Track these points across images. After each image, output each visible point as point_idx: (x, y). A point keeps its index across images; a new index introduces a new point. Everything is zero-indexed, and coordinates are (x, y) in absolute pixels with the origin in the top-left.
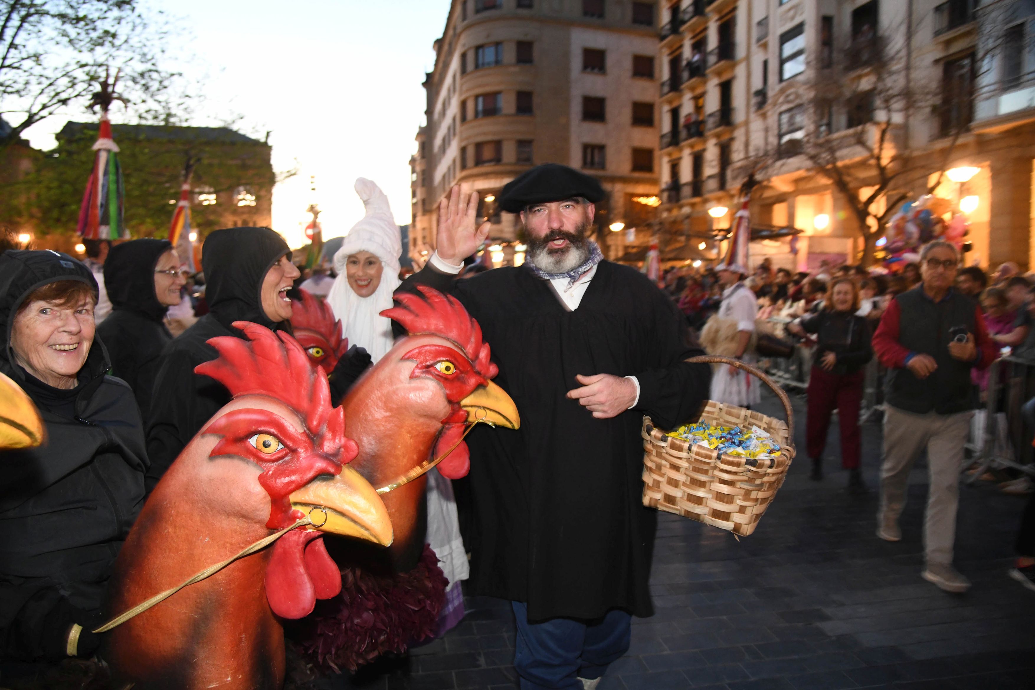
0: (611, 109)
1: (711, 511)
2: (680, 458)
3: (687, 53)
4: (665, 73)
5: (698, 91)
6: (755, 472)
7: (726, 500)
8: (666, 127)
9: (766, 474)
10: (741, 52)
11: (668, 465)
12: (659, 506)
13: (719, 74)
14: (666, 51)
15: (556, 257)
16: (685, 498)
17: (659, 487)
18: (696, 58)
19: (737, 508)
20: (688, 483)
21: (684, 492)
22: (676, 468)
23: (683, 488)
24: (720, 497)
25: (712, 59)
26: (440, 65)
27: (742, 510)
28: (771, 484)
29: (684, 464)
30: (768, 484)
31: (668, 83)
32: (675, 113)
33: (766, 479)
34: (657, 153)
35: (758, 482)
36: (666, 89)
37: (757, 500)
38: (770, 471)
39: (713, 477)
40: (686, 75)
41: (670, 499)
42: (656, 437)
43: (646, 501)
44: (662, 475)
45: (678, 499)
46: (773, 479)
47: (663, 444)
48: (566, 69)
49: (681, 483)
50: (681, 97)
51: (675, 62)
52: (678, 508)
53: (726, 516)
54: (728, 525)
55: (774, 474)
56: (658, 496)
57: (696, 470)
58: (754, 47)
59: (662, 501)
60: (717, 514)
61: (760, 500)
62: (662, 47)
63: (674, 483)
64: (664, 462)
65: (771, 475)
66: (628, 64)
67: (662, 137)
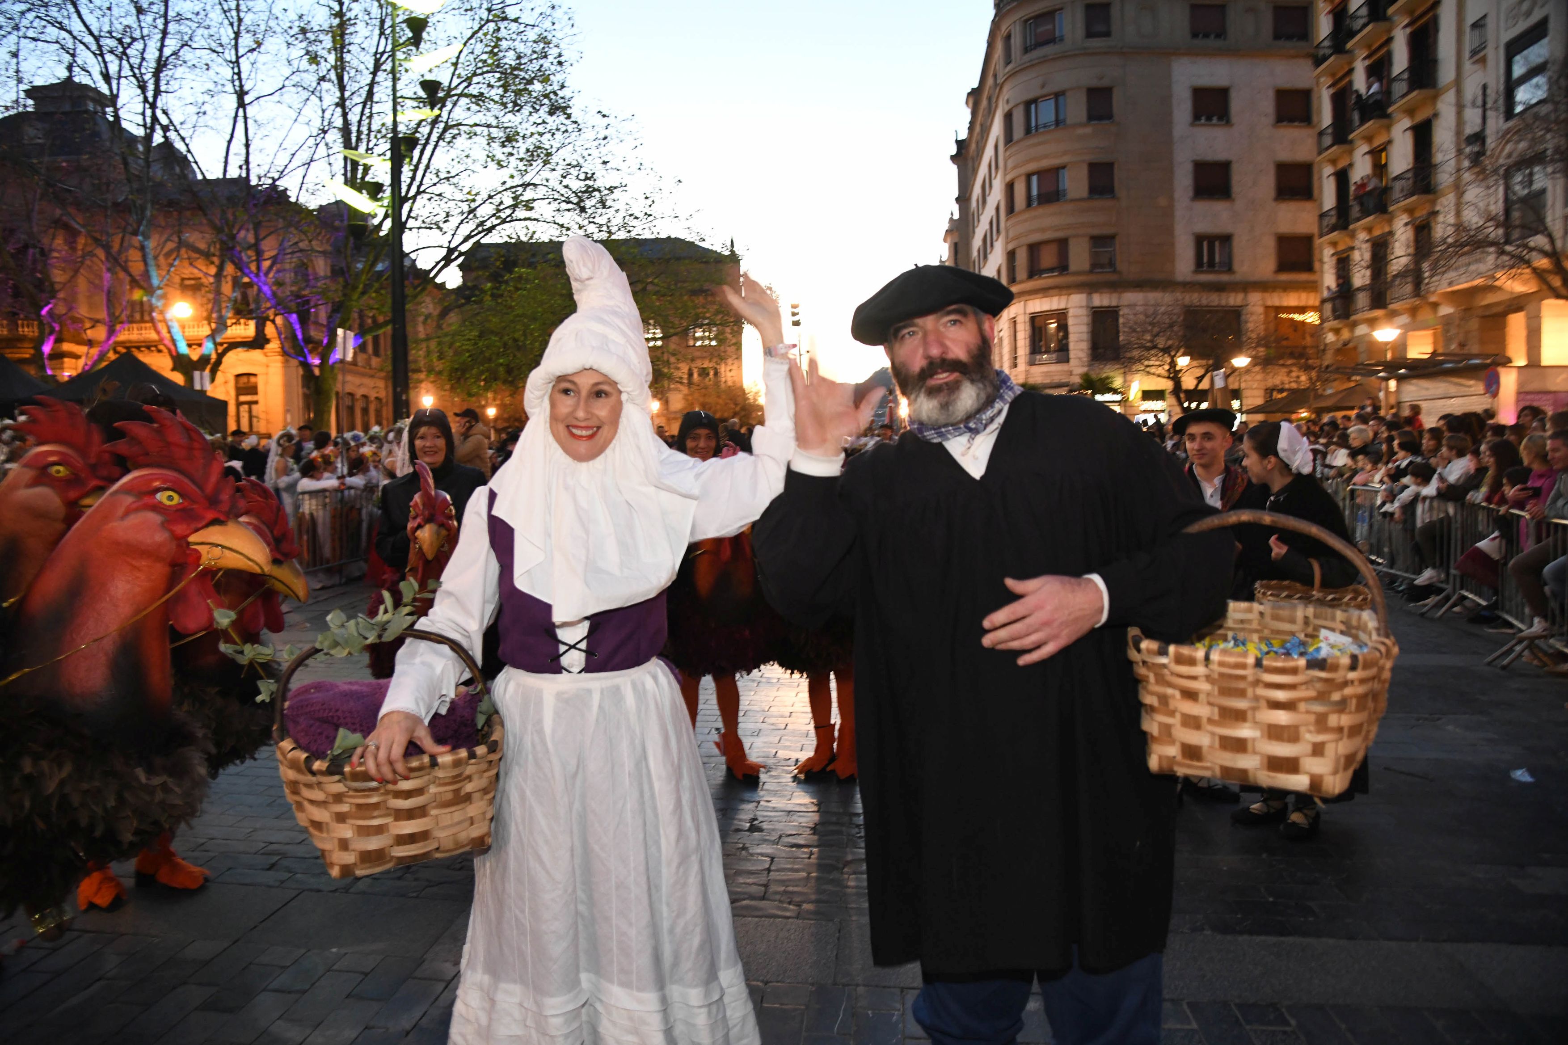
0: (1239, 180)
1: (1265, 761)
2: (1194, 678)
3: (1360, 82)
4: (1326, 117)
5: (1378, 142)
6: (1326, 680)
7: (1286, 736)
8: (1329, 198)
9: (1346, 683)
10: (1446, 73)
11: (1177, 694)
12: (1176, 768)
13: (1410, 112)
14: (1326, 81)
15: (942, 398)
16: (1217, 744)
17: (1170, 735)
18: (1375, 87)
19: (1309, 749)
20: (1216, 717)
21: (1213, 734)
22: (1190, 695)
23: (1210, 728)
24: (1275, 732)
25: (1399, 88)
26: (978, 129)
27: (1318, 750)
28: (1361, 699)
29: (1203, 686)
30: (1354, 701)
31: (1330, 131)
32: (1342, 177)
33: (1348, 691)
34: (1317, 242)
35: (1336, 696)
36: (1328, 140)
37: (1340, 729)
38: (1352, 675)
39: (1257, 698)
40: (1356, 116)
41: (1192, 752)
42: (1149, 651)
43: (1153, 763)
44: (1172, 713)
45: (1205, 750)
46: (1360, 690)
47: (1163, 660)
48: (1165, 121)
49: (1204, 721)
50: (1351, 152)
51: (1341, 98)
52: (1208, 764)
53: (1291, 765)
54: (1299, 782)
55: (1362, 681)
56: (1172, 751)
57: (1226, 692)
58: (1468, 66)
59: (1179, 758)
60: (1276, 764)
61: (1346, 731)
62: (1318, 77)
63: (1192, 722)
64: (1170, 691)
65: (1356, 683)
66: (1268, 105)
67: (1322, 216)
